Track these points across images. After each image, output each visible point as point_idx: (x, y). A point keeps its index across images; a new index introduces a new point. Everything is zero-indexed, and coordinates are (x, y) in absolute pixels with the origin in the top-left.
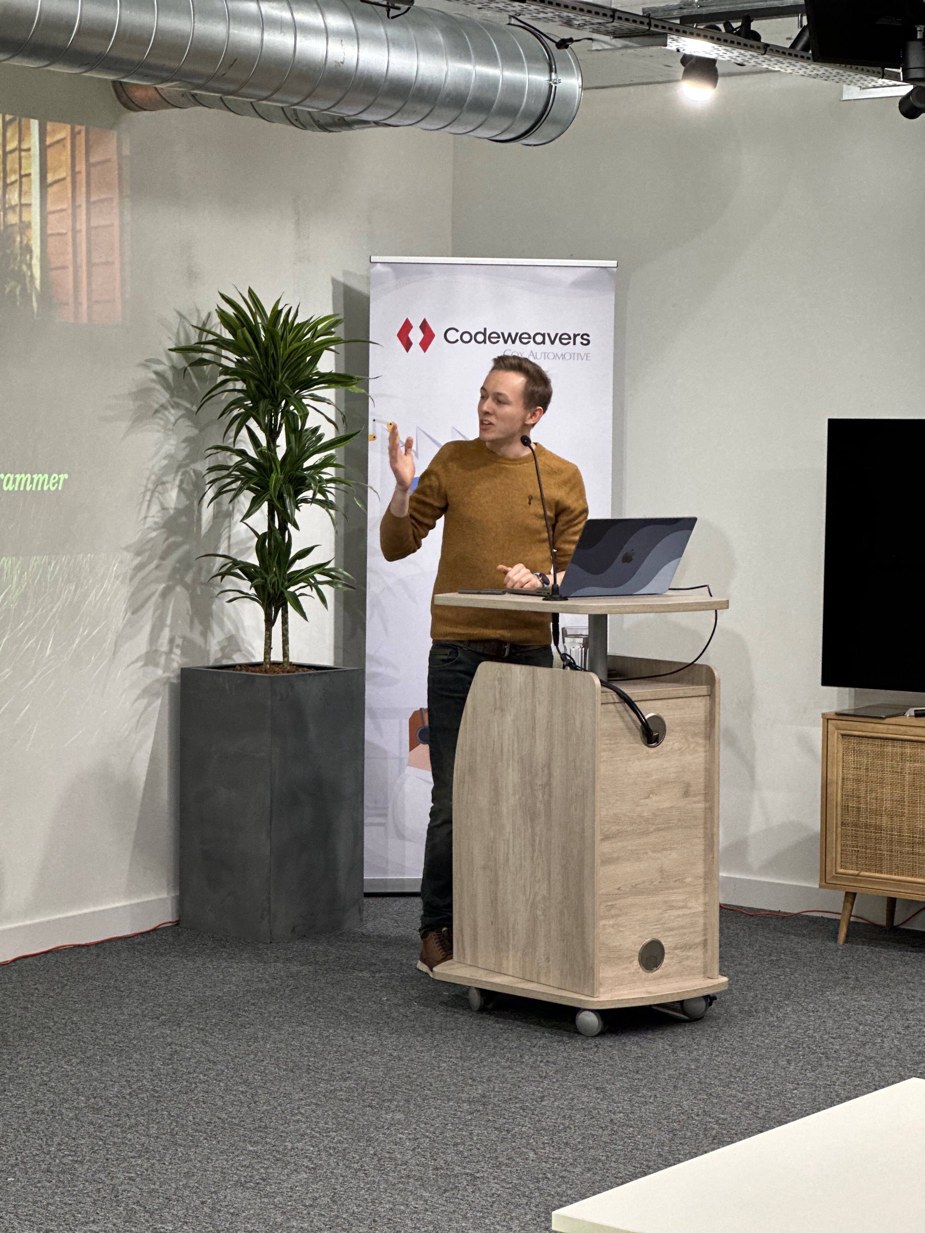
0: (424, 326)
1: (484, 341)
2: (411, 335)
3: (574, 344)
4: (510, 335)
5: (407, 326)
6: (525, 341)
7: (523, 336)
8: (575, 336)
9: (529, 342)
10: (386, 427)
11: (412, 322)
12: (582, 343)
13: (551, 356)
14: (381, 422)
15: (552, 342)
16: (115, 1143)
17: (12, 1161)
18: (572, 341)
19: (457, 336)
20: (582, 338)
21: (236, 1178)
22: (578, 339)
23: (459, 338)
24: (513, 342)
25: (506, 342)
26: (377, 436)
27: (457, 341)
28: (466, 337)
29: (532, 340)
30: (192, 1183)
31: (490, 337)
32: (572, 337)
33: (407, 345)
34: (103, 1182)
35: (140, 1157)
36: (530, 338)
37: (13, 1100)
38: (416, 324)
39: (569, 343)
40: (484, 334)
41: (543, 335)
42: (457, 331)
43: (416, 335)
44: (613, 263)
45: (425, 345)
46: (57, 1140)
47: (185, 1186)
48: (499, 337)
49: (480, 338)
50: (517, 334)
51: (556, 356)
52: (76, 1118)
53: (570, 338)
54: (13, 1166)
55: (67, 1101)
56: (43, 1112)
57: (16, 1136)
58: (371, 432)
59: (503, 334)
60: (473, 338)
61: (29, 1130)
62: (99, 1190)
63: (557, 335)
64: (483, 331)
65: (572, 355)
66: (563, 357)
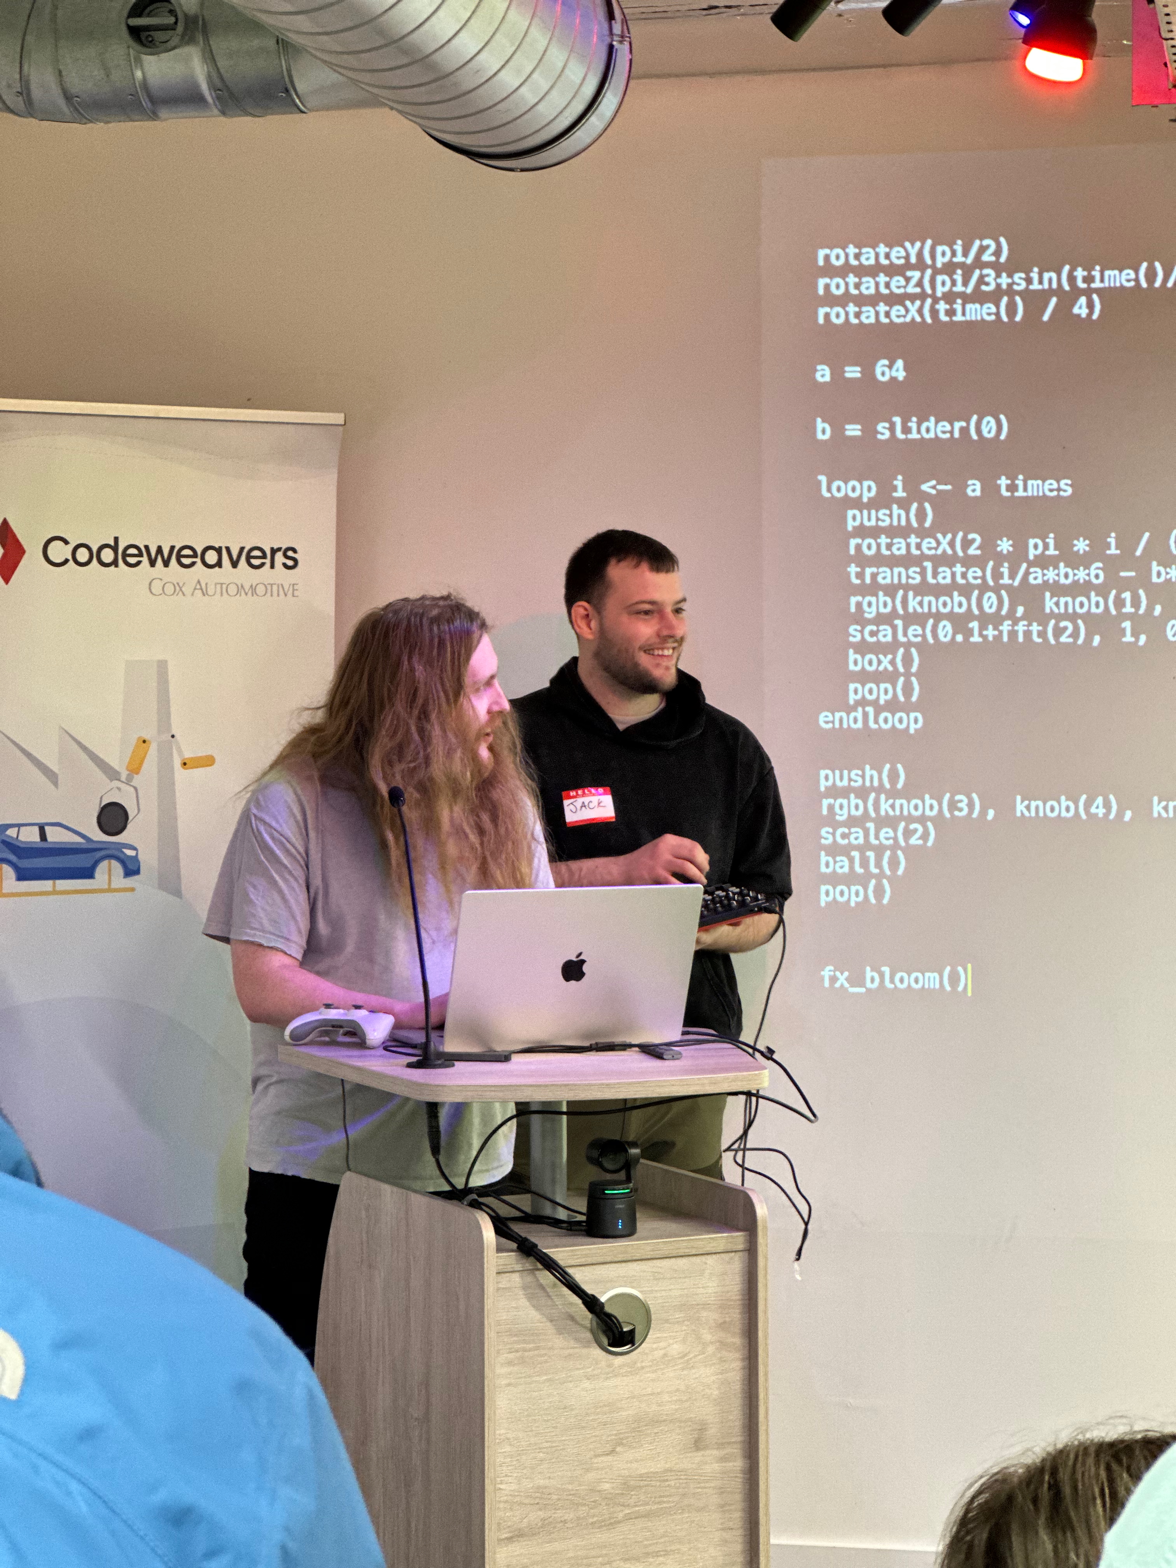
0: (4, 533)
1: (115, 563)
3: (272, 566)
4: (160, 550)
6: (186, 561)
7: (184, 552)
12: (286, 565)
13: (232, 590)
15: (235, 564)
18: (268, 561)
19: (66, 552)
20: (286, 555)
22: (279, 556)
23: (70, 558)
24: (166, 564)
25: (153, 563)
27: (66, 561)
28: (83, 555)
29: (198, 560)
31: (124, 555)
32: (268, 553)
36: (195, 555)
39: (263, 564)
40: (115, 549)
41: (219, 550)
44: (339, 418)
45: (7, 569)
48: (141, 554)
49: (108, 555)
50: (172, 548)
51: (240, 591)
53: (264, 556)
59: (147, 547)
60: (95, 555)
63: (242, 549)
64: (112, 543)
65: (268, 588)
66: (253, 589)
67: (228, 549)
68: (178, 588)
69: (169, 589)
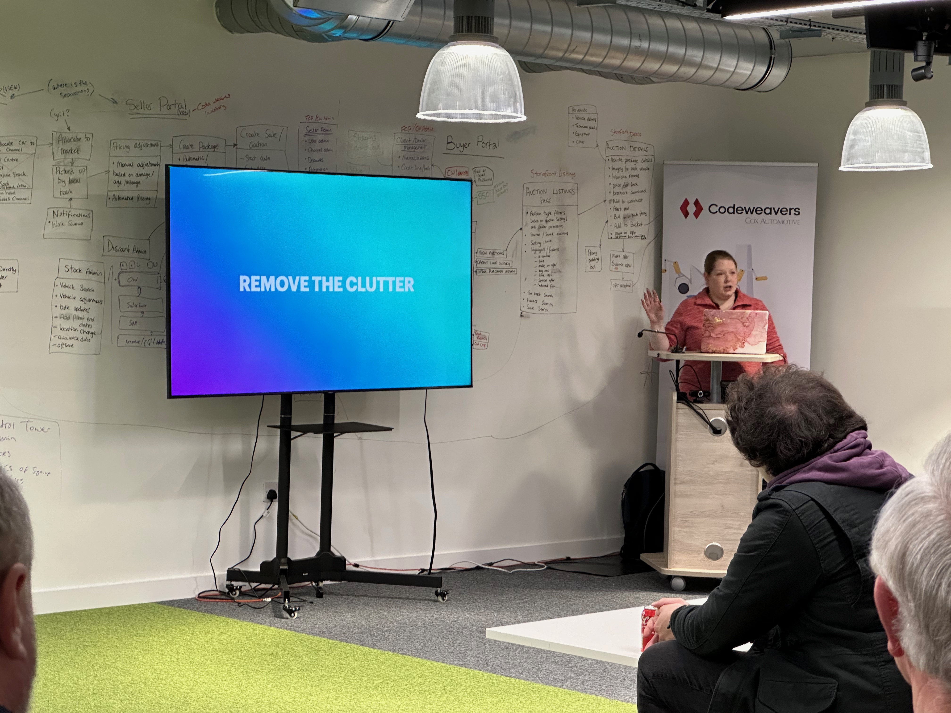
0: (697, 203)
1: (734, 213)
2: (689, 208)
3: (790, 214)
4: (749, 208)
5: (686, 203)
6: (759, 212)
7: (758, 209)
8: (791, 209)
9: (761, 213)
10: (672, 264)
11: (689, 200)
12: (795, 214)
13: (775, 222)
14: (669, 261)
15: (776, 213)
16: (490, 645)
17: (434, 648)
18: (788, 212)
19: (717, 209)
20: (795, 210)
21: (553, 660)
22: (793, 211)
23: (718, 210)
24: (752, 213)
25: (747, 213)
26: (667, 269)
27: (716, 212)
28: (722, 210)
29: (763, 212)
30: (528, 661)
31: (737, 210)
32: (789, 210)
33: (686, 214)
34: (481, 658)
35: (503, 650)
36: (762, 210)
37: (437, 626)
38: (692, 201)
39: (786, 214)
40: (734, 208)
41: (771, 209)
42: (717, 206)
43: (691, 209)
44: (816, 165)
45: (697, 214)
46: (458, 642)
47: (525, 662)
48: (743, 210)
49: (731, 210)
50: (754, 208)
51: (778, 222)
52: (471, 634)
53: (787, 211)
54: (433, 650)
55: (466, 628)
56: (452, 631)
57: (436, 640)
58: (663, 267)
59: (745, 208)
60: (727, 210)
61: (443, 637)
62: (478, 661)
63: (779, 209)
64: (733, 206)
65: (789, 221)
66: (783, 222)
67: (774, 208)
68: (756, 221)
69: (752, 221)
